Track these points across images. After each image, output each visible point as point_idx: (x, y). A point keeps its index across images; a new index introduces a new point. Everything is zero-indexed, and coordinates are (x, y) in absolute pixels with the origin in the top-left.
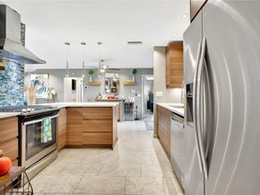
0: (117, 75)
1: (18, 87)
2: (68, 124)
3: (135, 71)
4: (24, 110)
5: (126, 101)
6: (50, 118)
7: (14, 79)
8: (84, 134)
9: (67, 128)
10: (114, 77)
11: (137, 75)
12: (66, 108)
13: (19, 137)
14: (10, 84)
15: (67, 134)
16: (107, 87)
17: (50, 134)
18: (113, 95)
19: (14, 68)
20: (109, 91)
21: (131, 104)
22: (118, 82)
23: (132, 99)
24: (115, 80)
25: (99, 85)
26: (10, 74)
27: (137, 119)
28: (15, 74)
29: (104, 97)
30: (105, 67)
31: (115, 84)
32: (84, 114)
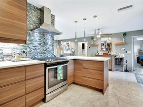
0: (110, 39)
1: (51, 48)
2: (74, 69)
3: (125, 34)
4: (47, 60)
5: (117, 57)
6: (62, 65)
7: (49, 44)
8: (83, 78)
9: (74, 72)
10: (108, 40)
11: (127, 37)
12: (74, 60)
13: (45, 75)
14: (48, 46)
15: (74, 76)
16: (103, 47)
17: (61, 75)
18: (107, 52)
19: (50, 38)
20: (104, 49)
21: (122, 59)
22: (111, 43)
23: (123, 56)
24: (108, 42)
25: (97, 46)
26: (48, 41)
27: (126, 71)
28: (50, 41)
29: (101, 53)
30: (100, 33)
31: (108, 45)
32: (83, 65)
